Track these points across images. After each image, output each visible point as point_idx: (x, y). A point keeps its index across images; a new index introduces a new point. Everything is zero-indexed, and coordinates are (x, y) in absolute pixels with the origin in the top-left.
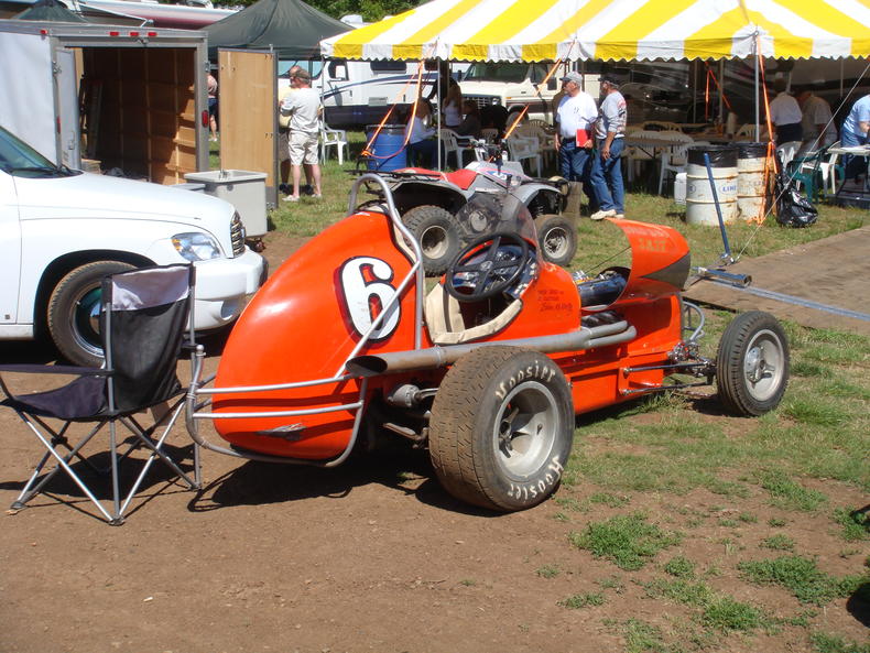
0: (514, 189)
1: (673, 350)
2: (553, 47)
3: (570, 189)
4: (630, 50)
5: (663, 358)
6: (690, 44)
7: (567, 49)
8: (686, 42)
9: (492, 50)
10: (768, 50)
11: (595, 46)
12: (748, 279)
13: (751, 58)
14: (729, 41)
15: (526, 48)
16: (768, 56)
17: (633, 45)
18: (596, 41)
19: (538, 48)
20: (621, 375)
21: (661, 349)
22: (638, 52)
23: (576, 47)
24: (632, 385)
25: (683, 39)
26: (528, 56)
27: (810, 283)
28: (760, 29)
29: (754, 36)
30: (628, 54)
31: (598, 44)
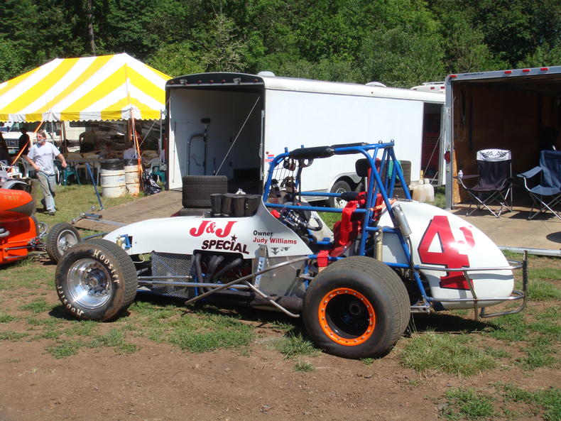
0: (3, 183)
1: (31, 241)
2: (40, 115)
3: (32, 182)
4: (76, 116)
5: (26, 244)
6: (104, 113)
7: (47, 116)
8: (102, 112)
9: (10, 117)
10: (138, 115)
11: (60, 115)
12: (100, 217)
13: (130, 120)
14: (120, 112)
15: (27, 116)
16: (138, 119)
17: (78, 114)
18: (61, 111)
19: (33, 116)
20: (4, 251)
21: (25, 240)
22: (81, 117)
23: (51, 115)
24: (10, 255)
25: (100, 111)
26: (29, 119)
27: (127, 217)
28: (134, 107)
29: (130, 110)
30: (76, 119)
31: (62, 114)
